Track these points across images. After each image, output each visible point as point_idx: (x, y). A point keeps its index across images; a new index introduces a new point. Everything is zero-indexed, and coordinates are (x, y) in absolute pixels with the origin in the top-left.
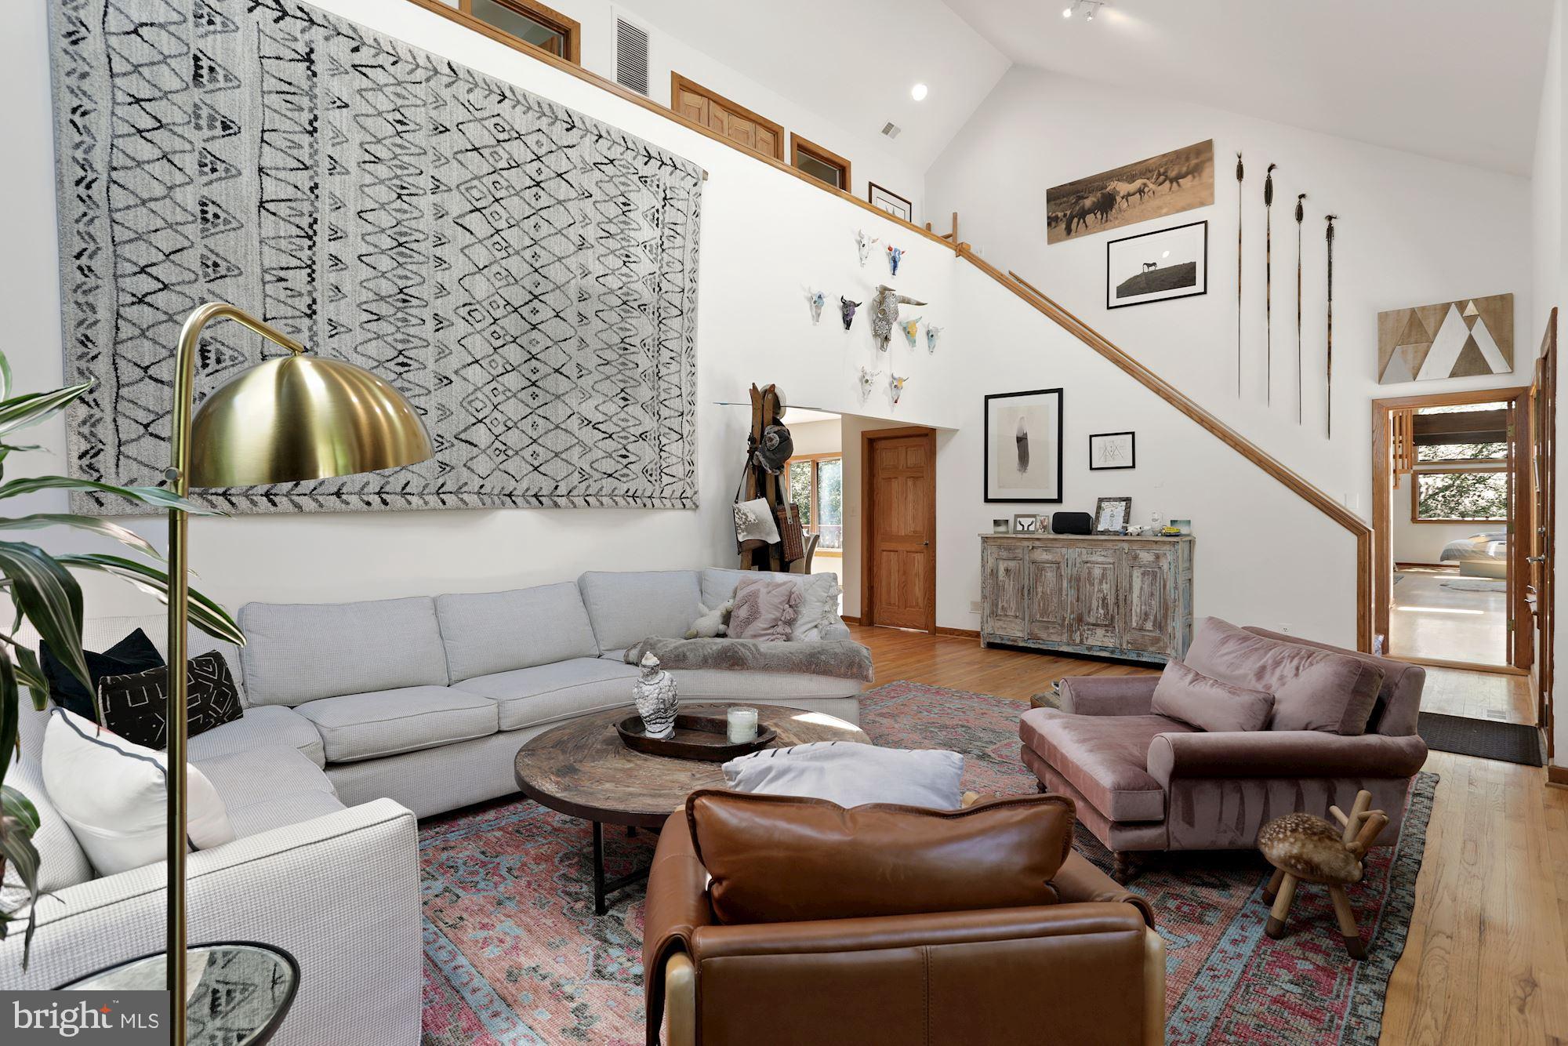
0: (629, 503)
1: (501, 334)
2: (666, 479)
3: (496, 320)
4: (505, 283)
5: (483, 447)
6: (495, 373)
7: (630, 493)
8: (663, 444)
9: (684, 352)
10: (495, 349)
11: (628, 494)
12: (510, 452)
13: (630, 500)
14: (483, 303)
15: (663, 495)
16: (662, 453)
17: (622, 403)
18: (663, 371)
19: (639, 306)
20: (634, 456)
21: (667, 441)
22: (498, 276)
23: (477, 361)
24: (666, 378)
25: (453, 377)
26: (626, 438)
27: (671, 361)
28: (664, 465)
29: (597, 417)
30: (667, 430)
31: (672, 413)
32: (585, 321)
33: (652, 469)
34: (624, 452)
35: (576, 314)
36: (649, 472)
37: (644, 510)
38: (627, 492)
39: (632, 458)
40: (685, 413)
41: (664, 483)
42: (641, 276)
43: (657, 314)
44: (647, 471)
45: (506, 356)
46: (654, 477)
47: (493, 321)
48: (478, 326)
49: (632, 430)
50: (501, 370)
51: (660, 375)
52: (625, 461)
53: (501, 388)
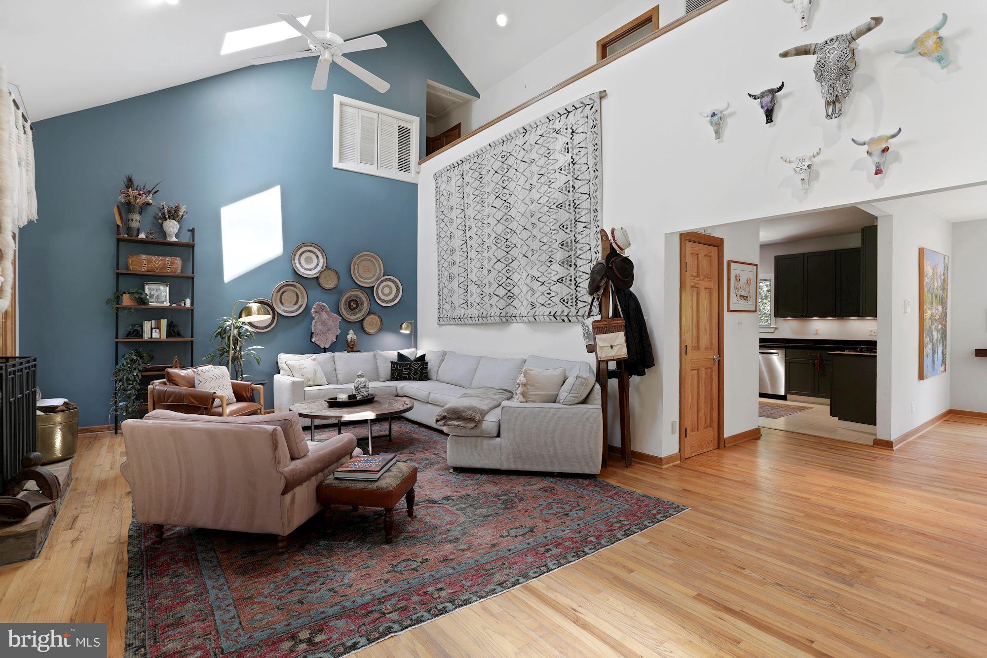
0: (551, 320)
1: (510, 245)
2: (580, 304)
3: (507, 240)
4: (510, 221)
5: (501, 296)
6: (508, 263)
7: (552, 314)
8: (578, 282)
9: (592, 220)
10: (507, 252)
11: (551, 314)
12: (515, 297)
13: (552, 318)
14: (501, 235)
15: (577, 314)
16: (578, 289)
17: (549, 264)
18: (579, 237)
19: (557, 207)
20: (554, 293)
21: (582, 280)
22: (507, 220)
23: (499, 260)
24: (580, 241)
25: (492, 269)
26: (550, 283)
27: (584, 229)
28: (579, 295)
29: (537, 274)
30: (581, 274)
31: (585, 262)
32: (535, 226)
33: (568, 299)
34: (549, 291)
35: (531, 224)
36: (566, 301)
37: (563, 323)
38: (550, 313)
39: (553, 294)
40: (593, 260)
41: (579, 307)
42: (557, 189)
43: (572, 204)
44: (564, 301)
45: (512, 254)
46: (570, 304)
47: (506, 240)
48: (499, 245)
49: (553, 279)
50: (511, 261)
51: (576, 240)
52: (549, 296)
53: (511, 269)
